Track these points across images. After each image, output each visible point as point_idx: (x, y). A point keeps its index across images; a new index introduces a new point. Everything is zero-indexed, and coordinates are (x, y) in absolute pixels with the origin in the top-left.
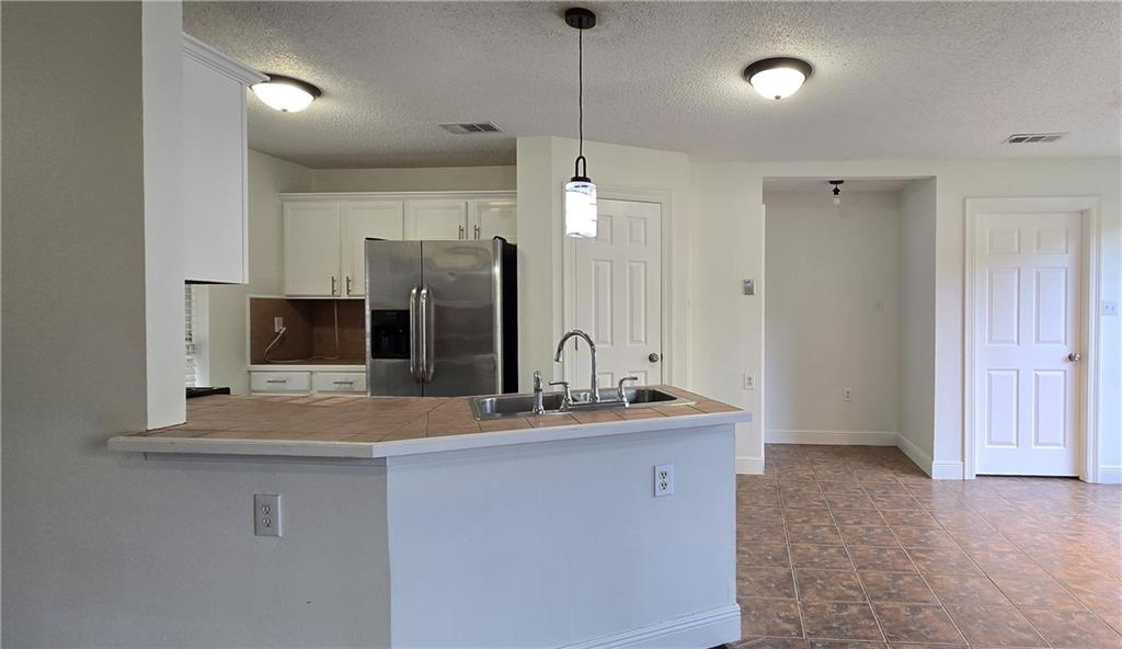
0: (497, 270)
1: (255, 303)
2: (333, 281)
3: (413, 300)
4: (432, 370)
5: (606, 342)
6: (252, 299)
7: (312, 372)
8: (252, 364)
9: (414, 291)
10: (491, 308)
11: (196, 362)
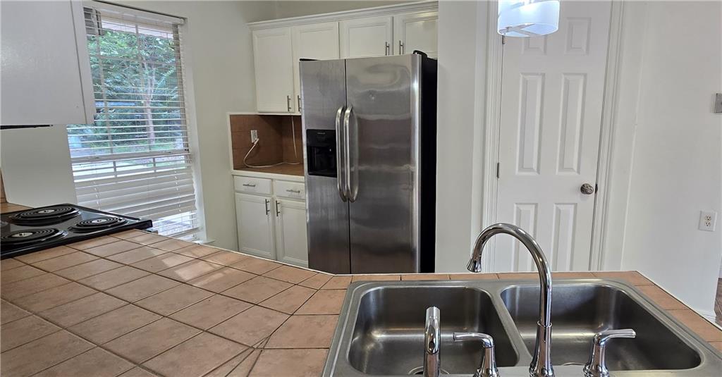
0: (416, 86)
1: (235, 119)
2: (288, 99)
3: (338, 120)
4: (356, 192)
5: (531, 169)
6: (231, 116)
7: (272, 180)
8: (234, 169)
9: (340, 111)
10: (409, 122)
11: (193, 169)
